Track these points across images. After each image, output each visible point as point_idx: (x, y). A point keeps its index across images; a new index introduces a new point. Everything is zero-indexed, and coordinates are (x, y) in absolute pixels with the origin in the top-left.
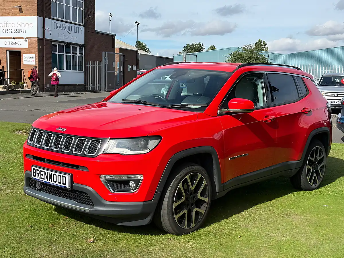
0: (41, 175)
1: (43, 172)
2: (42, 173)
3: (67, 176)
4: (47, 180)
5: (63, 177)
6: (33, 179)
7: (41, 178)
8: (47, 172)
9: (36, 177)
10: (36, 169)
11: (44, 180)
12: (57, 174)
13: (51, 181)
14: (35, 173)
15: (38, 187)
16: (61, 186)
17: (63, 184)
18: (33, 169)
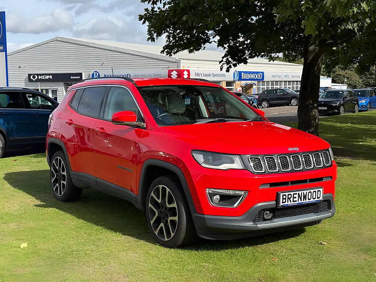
0: (294, 198)
1: (296, 194)
2: (295, 196)
3: (321, 190)
4: (301, 201)
5: (318, 191)
6: (282, 206)
7: (293, 201)
8: (302, 193)
9: (286, 203)
10: (287, 194)
11: (297, 202)
12: (312, 191)
13: (305, 201)
14: (285, 199)
15: (266, 217)
16: (316, 201)
17: (318, 198)
18: (283, 195)
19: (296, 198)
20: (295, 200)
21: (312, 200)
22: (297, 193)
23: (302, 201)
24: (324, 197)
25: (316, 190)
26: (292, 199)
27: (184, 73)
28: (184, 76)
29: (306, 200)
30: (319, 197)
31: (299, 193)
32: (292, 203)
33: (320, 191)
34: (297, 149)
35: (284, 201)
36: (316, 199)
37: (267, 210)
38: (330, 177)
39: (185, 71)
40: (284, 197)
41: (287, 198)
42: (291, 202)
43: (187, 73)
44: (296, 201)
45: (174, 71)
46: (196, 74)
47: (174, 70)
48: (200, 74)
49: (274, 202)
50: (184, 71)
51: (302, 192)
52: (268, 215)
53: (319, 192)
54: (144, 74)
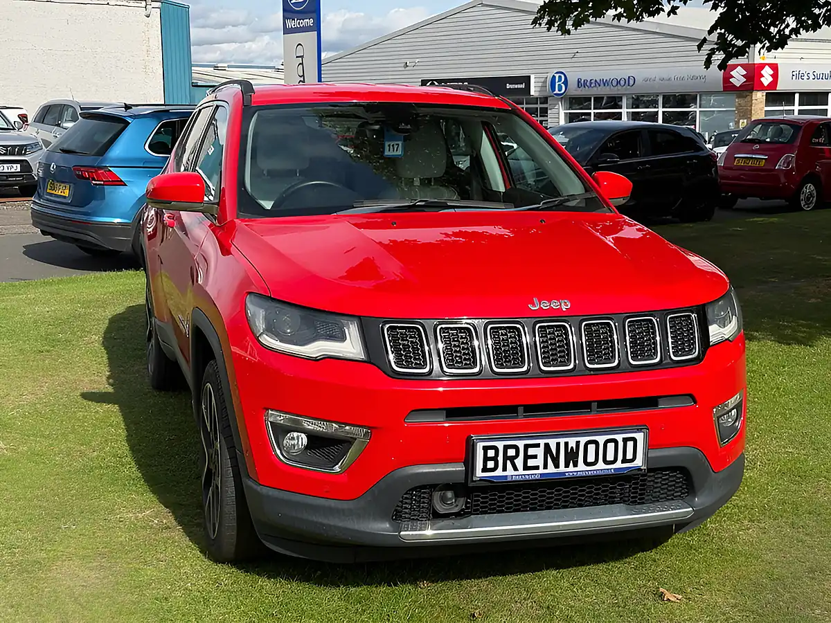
0: (528, 457)
1: (538, 446)
2: (531, 451)
3: (640, 437)
4: (557, 466)
5: (625, 440)
6: (482, 480)
7: (526, 467)
8: (558, 444)
9: (499, 472)
10: (500, 445)
11: (541, 471)
12: (601, 439)
13: (571, 468)
14: (495, 459)
15: (441, 508)
16: (615, 469)
17: (624, 461)
18: (486, 449)
19: (535, 457)
20: (531, 463)
21: (601, 465)
22: (542, 442)
23: (562, 468)
24: (647, 458)
25: (619, 437)
26: (519, 462)
27: (763, 72)
28: (762, 79)
29: (575, 465)
30: (630, 456)
31: (547, 446)
32: (521, 471)
33: (634, 440)
34: (565, 305)
35: (491, 464)
36: (619, 465)
37: (447, 487)
38: (691, 396)
39: (767, 67)
40: (491, 453)
41: (500, 459)
42: (515, 469)
43: (772, 72)
44: (537, 468)
45: (739, 67)
46: (794, 73)
47: (739, 65)
48: (806, 75)
49: (460, 467)
50: (762, 66)
51: (562, 441)
52: (447, 503)
53: (630, 444)
54: (666, 77)
